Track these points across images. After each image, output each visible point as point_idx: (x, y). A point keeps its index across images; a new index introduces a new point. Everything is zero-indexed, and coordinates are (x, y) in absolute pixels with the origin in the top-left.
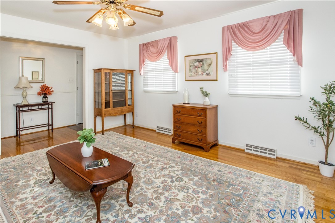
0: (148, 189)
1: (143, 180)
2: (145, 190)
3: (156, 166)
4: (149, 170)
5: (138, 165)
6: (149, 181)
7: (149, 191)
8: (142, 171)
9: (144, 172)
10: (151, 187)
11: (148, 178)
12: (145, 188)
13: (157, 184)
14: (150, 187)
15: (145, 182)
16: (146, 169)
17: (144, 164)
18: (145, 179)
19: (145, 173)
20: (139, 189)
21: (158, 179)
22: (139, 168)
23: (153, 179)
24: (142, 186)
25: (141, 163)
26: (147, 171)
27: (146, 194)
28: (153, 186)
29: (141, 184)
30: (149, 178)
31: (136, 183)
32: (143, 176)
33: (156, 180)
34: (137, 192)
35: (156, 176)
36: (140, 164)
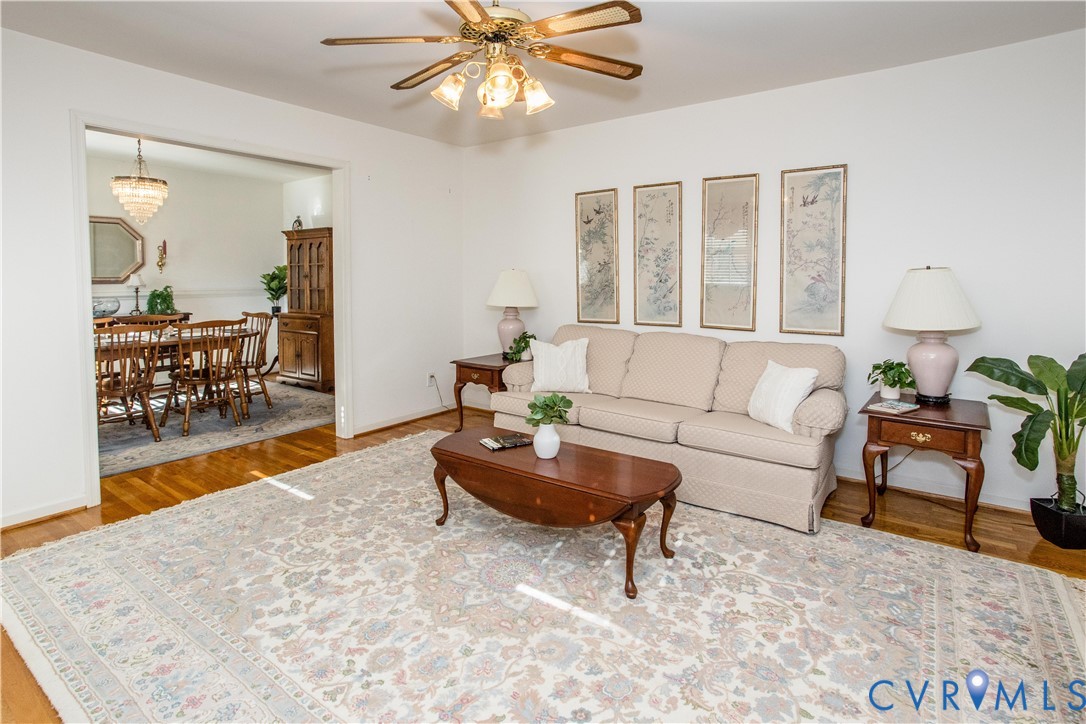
0: (398, 554)
1: (410, 577)
2: (406, 551)
3: (347, 634)
4: (382, 616)
5: (422, 640)
6: (393, 574)
7: (397, 550)
8: (409, 607)
9: (401, 606)
10: (390, 559)
11: (393, 584)
12: (407, 555)
13: (371, 567)
14: (395, 557)
15: (405, 569)
16: (391, 617)
17: (398, 645)
18: (402, 580)
19: (398, 601)
20: (423, 553)
21: (362, 579)
22: (419, 623)
23: (379, 581)
24: (414, 560)
25: (407, 650)
26: (389, 609)
27: (406, 544)
28: (384, 560)
29: (415, 564)
30: (389, 582)
31: (430, 568)
32: (409, 590)
33: (371, 576)
34: (429, 546)
35: (364, 593)
36: (415, 644)
